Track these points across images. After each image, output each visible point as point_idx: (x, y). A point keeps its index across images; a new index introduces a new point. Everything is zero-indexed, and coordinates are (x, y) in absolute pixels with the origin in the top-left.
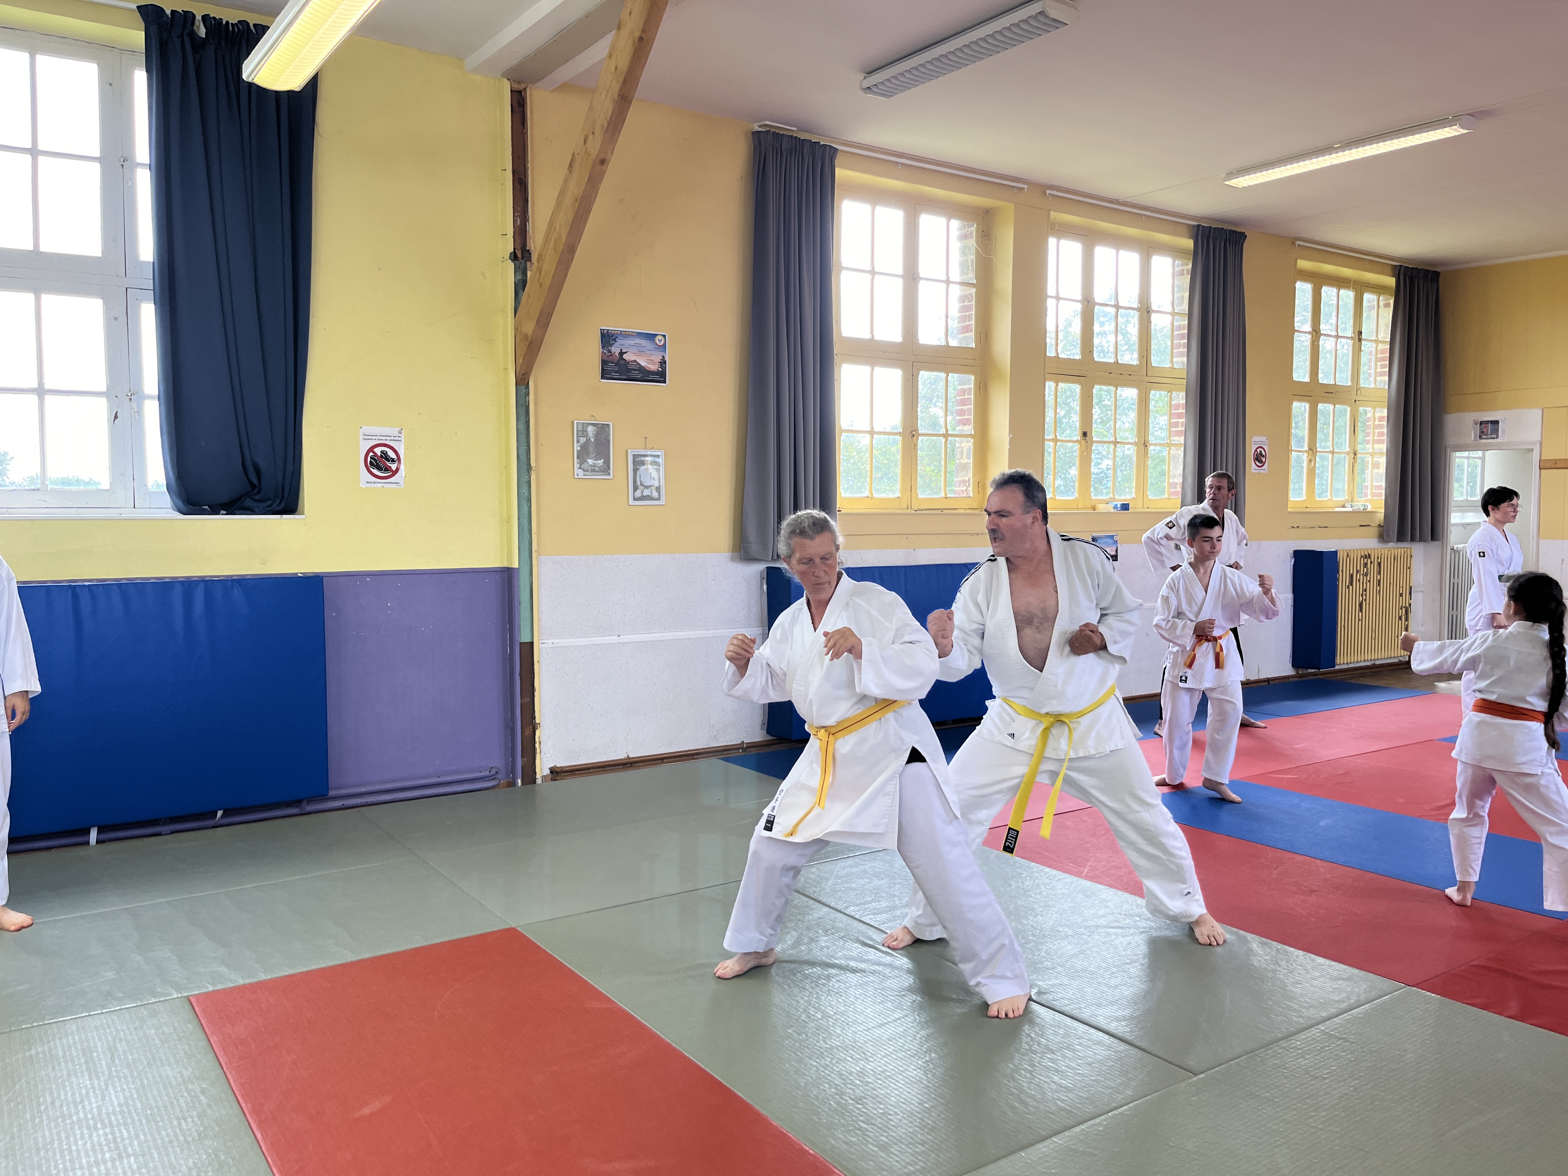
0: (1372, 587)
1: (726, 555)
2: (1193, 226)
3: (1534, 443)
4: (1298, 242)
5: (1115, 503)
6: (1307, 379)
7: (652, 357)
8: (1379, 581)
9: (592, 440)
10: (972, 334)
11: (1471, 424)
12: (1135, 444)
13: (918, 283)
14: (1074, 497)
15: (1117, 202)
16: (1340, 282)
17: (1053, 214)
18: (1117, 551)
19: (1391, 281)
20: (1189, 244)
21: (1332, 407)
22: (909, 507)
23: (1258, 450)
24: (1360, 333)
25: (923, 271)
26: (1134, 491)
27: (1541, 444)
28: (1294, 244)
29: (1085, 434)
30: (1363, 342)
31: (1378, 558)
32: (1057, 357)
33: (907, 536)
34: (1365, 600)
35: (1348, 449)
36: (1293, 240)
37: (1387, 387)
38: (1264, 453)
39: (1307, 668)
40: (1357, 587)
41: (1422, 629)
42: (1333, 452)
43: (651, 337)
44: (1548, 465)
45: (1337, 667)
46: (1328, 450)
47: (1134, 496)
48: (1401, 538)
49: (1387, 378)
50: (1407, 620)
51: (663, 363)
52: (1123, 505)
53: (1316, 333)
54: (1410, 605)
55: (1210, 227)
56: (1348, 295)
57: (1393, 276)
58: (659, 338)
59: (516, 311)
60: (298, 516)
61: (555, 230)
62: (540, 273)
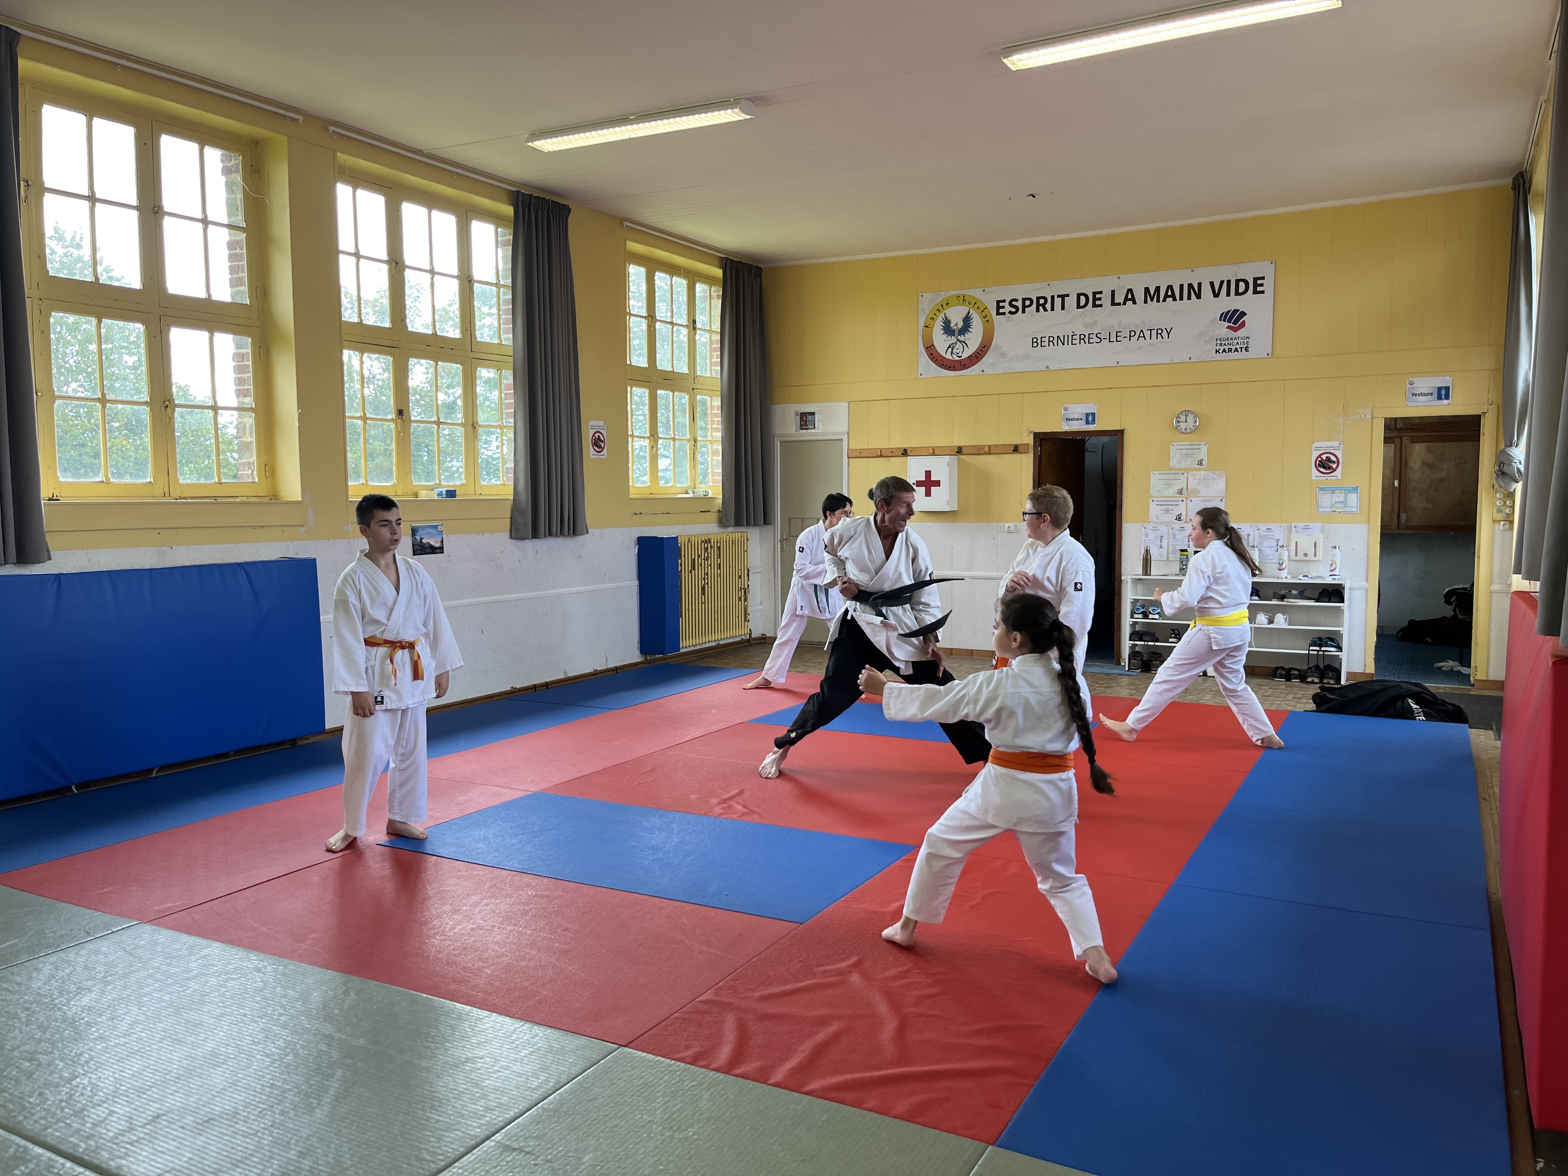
0: (713, 571)
2: (513, 192)
3: (843, 434)
4: (626, 223)
5: (440, 490)
6: (645, 365)
8: (720, 564)
10: (245, 289)
11: (793, 415)
12: (462, 425)
13: (163, 218)
14: (392, 483)
16: (672, 270)
17: (341, 156)
18: (442, 542)
19: (719, 273)
20: (509, 210)
21: (671, 394)
22: (167, 494)
23: (596, 435)
24: (694, 322)
25: (168, 204)
26: (463, 476)
27: (848, 434)
28: (622, 224)
29: (400, 413)
30: (698, 332)
31: (717, 542)
32: (360, 323)
33: (158, 531)
34: (707, 583)
35: (688, 437)
36: (622, 220)
37: (719, 377)
38: (602, 438)
39: (655, 654)
40: (699, 572)
41: (761, 607)
42: (674, 439)
44: (854, 454)
45: (682, 651)
46: (670, 437)
47: (464, 481)
48: (738, 523)
49: (719, 368)
50: (746, 600)
52: (447, 491)
53: (651, 317)
54: (748, 585)
55: (531, 195)
56: (681, 283)
57: (720, 268)
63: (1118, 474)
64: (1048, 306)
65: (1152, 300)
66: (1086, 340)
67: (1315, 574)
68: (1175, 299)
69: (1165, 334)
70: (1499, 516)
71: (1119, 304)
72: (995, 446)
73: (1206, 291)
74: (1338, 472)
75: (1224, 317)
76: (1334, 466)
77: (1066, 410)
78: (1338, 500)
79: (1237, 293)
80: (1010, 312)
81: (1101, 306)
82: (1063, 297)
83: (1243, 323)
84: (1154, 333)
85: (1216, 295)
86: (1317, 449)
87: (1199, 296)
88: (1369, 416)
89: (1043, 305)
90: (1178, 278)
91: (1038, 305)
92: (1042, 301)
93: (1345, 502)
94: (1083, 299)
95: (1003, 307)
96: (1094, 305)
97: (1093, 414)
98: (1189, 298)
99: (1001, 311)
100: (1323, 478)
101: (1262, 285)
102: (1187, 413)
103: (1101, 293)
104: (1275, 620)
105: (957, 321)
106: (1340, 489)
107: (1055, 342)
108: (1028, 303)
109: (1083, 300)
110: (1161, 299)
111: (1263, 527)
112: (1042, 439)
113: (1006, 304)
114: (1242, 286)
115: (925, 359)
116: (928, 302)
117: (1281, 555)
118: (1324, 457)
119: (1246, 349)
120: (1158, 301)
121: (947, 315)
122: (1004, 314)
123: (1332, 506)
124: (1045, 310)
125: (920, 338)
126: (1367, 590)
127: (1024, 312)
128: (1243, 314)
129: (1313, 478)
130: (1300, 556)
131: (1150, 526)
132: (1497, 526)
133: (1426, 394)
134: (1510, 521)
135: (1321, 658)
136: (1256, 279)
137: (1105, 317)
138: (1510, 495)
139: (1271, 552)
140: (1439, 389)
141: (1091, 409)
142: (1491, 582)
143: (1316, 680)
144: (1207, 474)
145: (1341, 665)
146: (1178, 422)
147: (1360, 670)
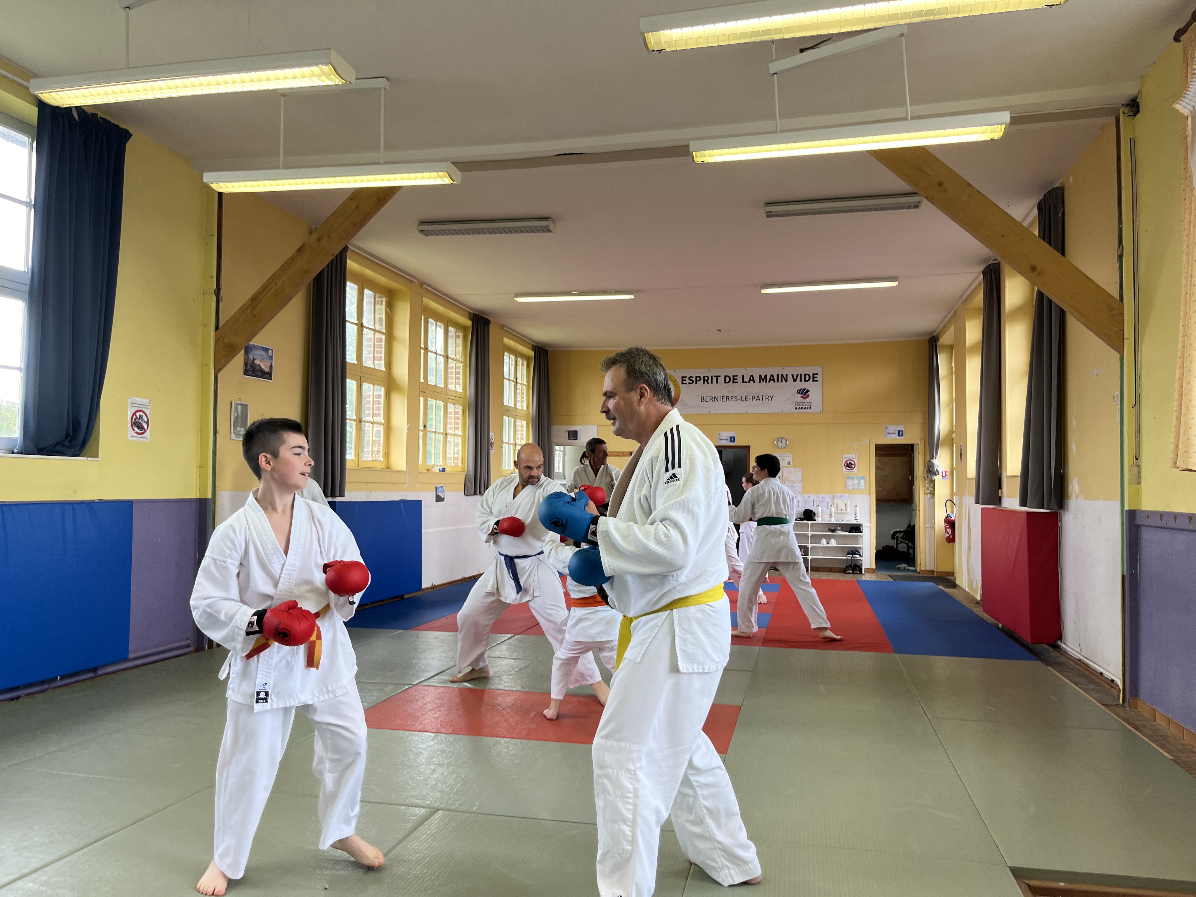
2: (472, 313)
4: (505, 328)
7: (267, 363)
9: (240, 414)
11: (564, 431)
12: (443, 434)
13: (363, 329)
15: (447, 295)
16: (511, 351)
17: (424, 299)
18: (444, 495)
19: (533, 353)
20: (470, 323)
23: (491, 440)
24: (517, 379)
28: (503, 328)
30: (518, 384)
35: (513, 442)
36: (503, 327)
38: (493, 442)
43: (266, 350)
49: (531, 405)
51: (271, 367)
52: (442, 468)
55: (478, 315)
56: (513, 358)
57: (533, 350)
58: (270, 351)
59: (217, 328)
60: (96, 459)
61: (276, 284)
62: (254, 308)
64: (709, 381)
65: (763, 381)
66: (730, 399)
67: (847, 520)
68: (774, 382)
69: (770, 398)
70: (927, 492)
71: (746, 382)
73: (790, 378)
74: (855, 469)
75: (799, 392)
76: (853, 466)
77: (719, 434)
78: (856, 483)
79: (805, 381)
80: (689, 383)
81: (737, 382)
82: (717, 377)
83: (808, 395)
84: (764, 398)
85: (795, 381)
86: (845, 458)
87: (786, 381)
88: (868, 443)
89: (707, 381)
90: (776, 371)
91: (704, 380)
92: (706, 378)
93: (858, 484)
94: (728, 379)
95: (685, 380)
96: (734, 382)
97: (734, 438)
98: (782, 381)
99: (684, 382)
100: (848, 472)
101: (816, 377)
102: (782, 438)
103: (737, 376)
104: (830, 542)
106: (857, 478)
107: (713, 399)
108: (698, 379)
110: (768, 380)
111: (821, 496)
113: (687, 379)
114: (807, 377)
117: (831, 510)
118: (848, 462)
119: (810, 408)
120: (766, 382)
122: (686, 383)
123: (853, 486)
124: (708, 383)
126: (870, 527)
127: (696, 383)
128: (808, 391)
129: (844, 472)
130: (839, 511)
132: (926, 496)
133: (893, 434)
134: (933, 494)
135: (853, 561)
136: (814, 375)
137: (739, 389)
138: (933, 482)
139: (825, 508)
140: (899, 431)
141: (732, 434)
142: (925, 523)
143: (851, 572)
144: (792, 469)
145: (862, 564)
146: (777, 443)
147: (869, 567)
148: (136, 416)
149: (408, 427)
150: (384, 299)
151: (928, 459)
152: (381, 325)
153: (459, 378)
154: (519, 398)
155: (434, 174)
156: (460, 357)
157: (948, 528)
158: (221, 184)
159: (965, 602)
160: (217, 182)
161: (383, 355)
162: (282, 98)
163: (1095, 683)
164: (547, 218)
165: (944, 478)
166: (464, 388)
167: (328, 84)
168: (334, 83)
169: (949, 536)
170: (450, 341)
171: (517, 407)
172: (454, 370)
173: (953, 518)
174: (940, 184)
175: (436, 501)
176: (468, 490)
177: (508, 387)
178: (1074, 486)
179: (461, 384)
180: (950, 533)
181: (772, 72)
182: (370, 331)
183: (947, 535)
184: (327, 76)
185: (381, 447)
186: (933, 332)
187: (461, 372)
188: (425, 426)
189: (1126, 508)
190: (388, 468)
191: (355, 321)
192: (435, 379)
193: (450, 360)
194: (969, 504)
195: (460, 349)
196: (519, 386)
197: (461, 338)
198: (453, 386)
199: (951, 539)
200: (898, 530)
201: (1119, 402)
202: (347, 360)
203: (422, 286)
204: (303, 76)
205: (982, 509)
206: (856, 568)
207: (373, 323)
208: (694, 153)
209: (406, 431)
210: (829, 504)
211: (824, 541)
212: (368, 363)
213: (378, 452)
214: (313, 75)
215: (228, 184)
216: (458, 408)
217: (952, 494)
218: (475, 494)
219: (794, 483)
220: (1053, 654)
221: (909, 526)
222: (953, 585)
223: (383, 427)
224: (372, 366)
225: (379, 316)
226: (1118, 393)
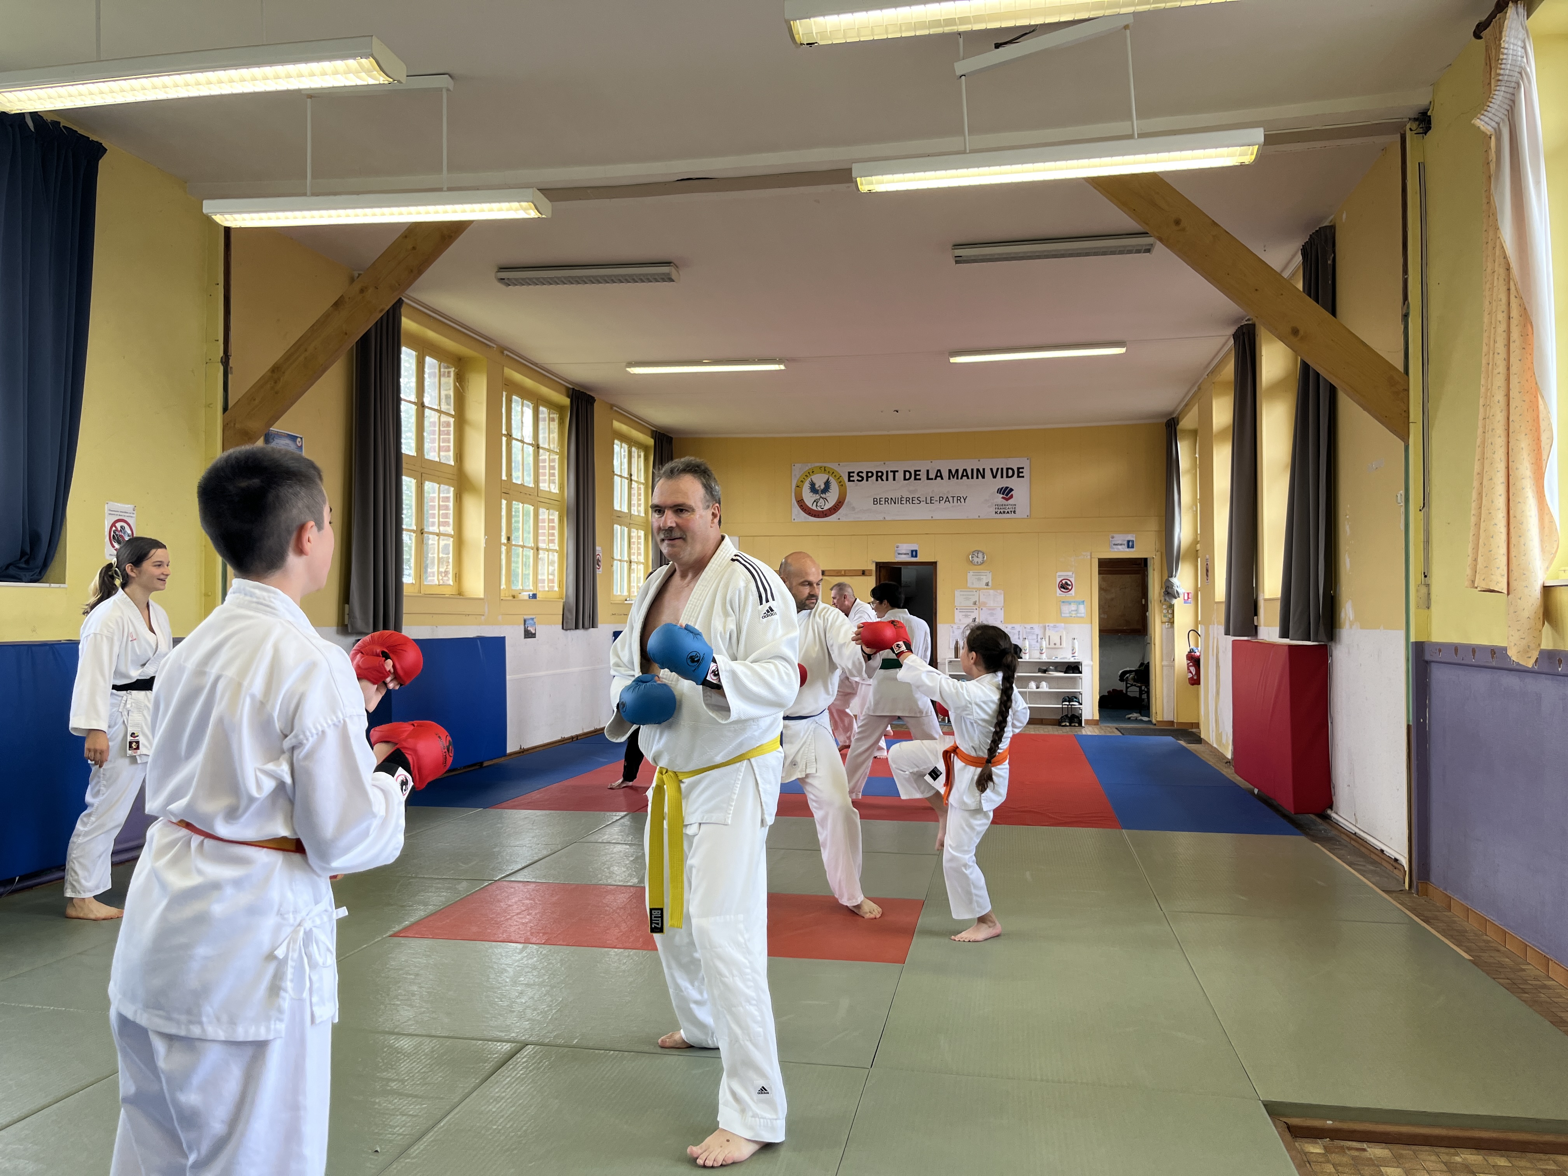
1: (334, 628)
2: (569, 389)
4: (615, 408)
5: (529, 593)
12: (533, 548)
13: (424, 410)
15: (536, 364)
16: (623, 438)
17: (507, 370)
18: (535, 630)
19: (652, 441)
20: (568, 402)
23: (598, 557)
24: (631, 475)
26: (532, 584)
28: (612, 408)
30: (633, 482)
35: (627, 559)
36: (612, 406)
38: (600, 559)
43: (293, 438)
55: (579, 391)
56: (625, 448)
57: (652, 438)
58: (299, 439)
59: (225, 409)
60: (62, 585)
61: (306, 350)
62: (276, 382)
63: (934, 591)
64: (884, 477)
65: (953, 477)
66: (911, 501)
67: (1062, 657)
68: (968, 478)
69: (962, 500)
70: (1165, 619)
71: (932, 479)
72: (849, 570)
73: (988, 474)
74: (1072, 592)
75: (1000, 491)
76: (1070, 588)
77: (897, 547)
78: (1073, 609)
79: (1008, 477)
80: (858, 480)
81: (920, 479)
82: (894, 472)
83: (1012, 495)
84: (955, 499)
85: (994, 477)
86: (1060, 576)
87: (983, 477)
88: (1089, 557)
89: (881, 477)
90: (970, 465)
91: (877, 477)
92: (880, 474)
93: (1076, 610)
94: (908, 474)
95: (853, 476)
96: (915, 479)
97: (916, 551)
98: (977, 478)
99: (851, 479)
100: (1064, 595)
101: (1022, 472)
102: (978, 552)
103: (920, 471)
104: (1041, 686)
105: (820, 484)
106: (1074, 602)
107: (889, 501)
108: (870, 475)
109: (908, 476)
110: (960, 477)
111: (1028, 626)
112: (880, 566)
113: (855, 475)
114: (1010, 472)
115: (797, 509)
116: (798, 470)
117: (1041, 644)
118: (1064, 582)
119: (1014, 512)
120: (957, 478)
121: (813, 480)
122: (853, 481)
123: (1070, 613)
124: (882, 480)
125: (793, 494)
126: (1092, 666)
127: (867, 480)
128: (1011, 490)
129: (1058, 595)
130: (1052, 646)
131: (955, 626)
132: (1164, 626)
133: (1121, 545)
134: (1172, 622)
135: (1070, 710)
136: (1018, 469)
137: (923, 488)
138: (1171, 607)
139: (1034, 642)
140: (1129, 541)
141: (914, 547)
142: (1162, 660)
143: (1068, 724)
144: (991, 592)
145: (1081, 714)
146: (972, 557)
147: (1090, 718)
148: (116, 527)
149: (486, 540)
150: (452, 370)
151: (1166, 577)
152: (448, 404)
153: (553, 475)
154: (634, 501)
155: (515, 205)
156: (555, 446)
157: (1191, 666)
158: (227, 216)
159: (1212, 761)
160: (222, 213)
161: (452, 445)
162: (309, 100)
163: (1374, 863)
164: (668, 263)
165: (1185, 602)
166: (561, 488)
167: (370, 83)
168: (377, 82)
169: (1193, 677)
170: (541, 425)
171: (632, 512)
172: (547, 464)
173: (1198, 654)
174: (1177, 222)
175: (525, 638)
176: (567, 623)
177: (620, 486)
178: (1348, 612)
179: (557, 481)
180: (1194, 673)
181: (958, 73)
182: (433, 412)
183: (1190, 675)
184: (368, 72)
185: (451, 567)
186: (1173, 412)
187: (557, 466)
188: (509, 539)
189: (1413, 639)
190: (460, 594)
191: (413, 398)
192: (522, 476)
193: (541, 451)
194: (1218, 634)
195: (555, 435)
196: (634, 485)
197: (557, 421)
198: (546, 485)
199: (1195, 681)
200: (1128, 669)
201: (1403, 504)
202: (403, 451)
203: (503, 353)
204: (336, 73)
205: (1233, 641)
206: (1074, 719)
207: (437, 402)
208: (858, 179)
209: (483, 545)
210: (1039, 637)
211: (1033, 685)
212: (431, 455)
213: (446, 573)
214: (349, 71)
215: (236, 216)
216: (552, 515)
217: (1197, 623)
218: (577, 628)
219: (993, 609)
220: (1321, 827)
221: (1142, 664)
222: (1198, 740)
223: (452, 539)
224: (437, 459)
225: (446, 392)
226: (1402, 492)
